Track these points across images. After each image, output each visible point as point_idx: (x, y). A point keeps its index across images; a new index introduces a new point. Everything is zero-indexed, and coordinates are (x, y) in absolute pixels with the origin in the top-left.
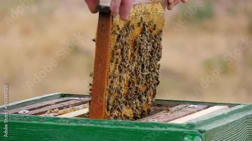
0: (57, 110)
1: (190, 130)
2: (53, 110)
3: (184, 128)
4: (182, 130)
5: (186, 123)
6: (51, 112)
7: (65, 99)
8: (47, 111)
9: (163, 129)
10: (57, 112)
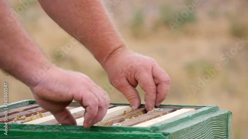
0: (24, 117)
1: (154, 134)
2: (20, 117)
3: (148, 131)
4: (146, 133)
5: (150, 127)
6: (18, 120)
7: (34, 106)
8: (14, 118)
9: (128, 133)
10: (24, 119)
